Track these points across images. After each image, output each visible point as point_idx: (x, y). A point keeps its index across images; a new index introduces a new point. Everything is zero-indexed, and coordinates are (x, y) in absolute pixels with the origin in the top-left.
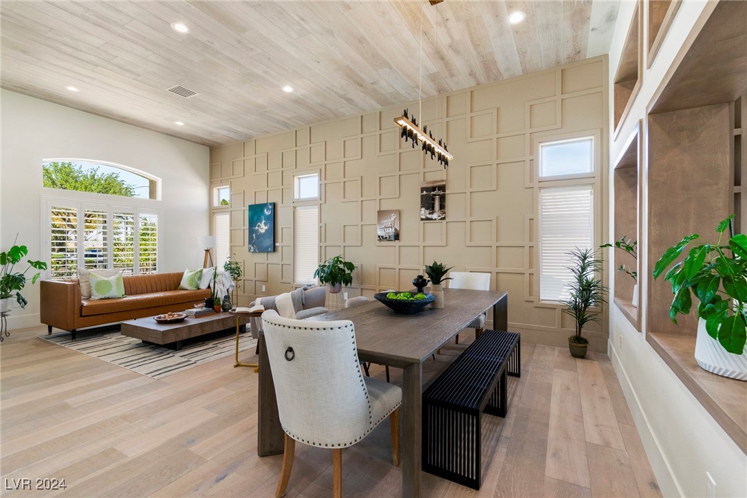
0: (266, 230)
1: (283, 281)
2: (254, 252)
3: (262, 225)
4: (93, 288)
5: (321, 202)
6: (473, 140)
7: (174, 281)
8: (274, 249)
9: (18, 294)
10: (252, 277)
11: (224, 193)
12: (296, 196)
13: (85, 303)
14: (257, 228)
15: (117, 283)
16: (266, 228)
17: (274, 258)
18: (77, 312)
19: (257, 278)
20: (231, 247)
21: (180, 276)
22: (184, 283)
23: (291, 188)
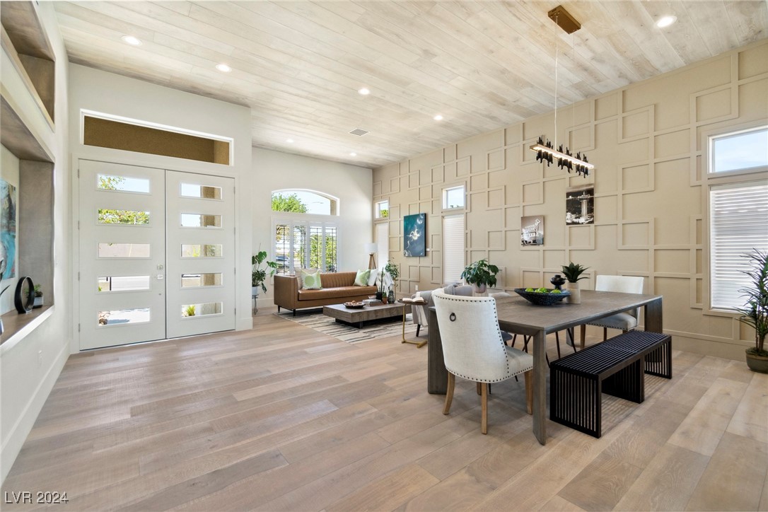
0: (419, 237)
1: (433, 282)
2: (409, 256)
3: (415, 233)
4: (304, 281)
5: (466, 211)
6: (624, 140)
7: (350, 279)
8: (426, 254)
9: (263, 284)
10: (407, 278)
11: (384, 206)
12: (444, 207)
13: (300, 292)
14: (411, 236)
15: (317, 278)
16: (419, 235)
17: (425, 262)
18: (296, 298)
19: (411, 279)
20: (390, 252)
21: (354, 275)
22: (357, 281)
23: (440, 200)
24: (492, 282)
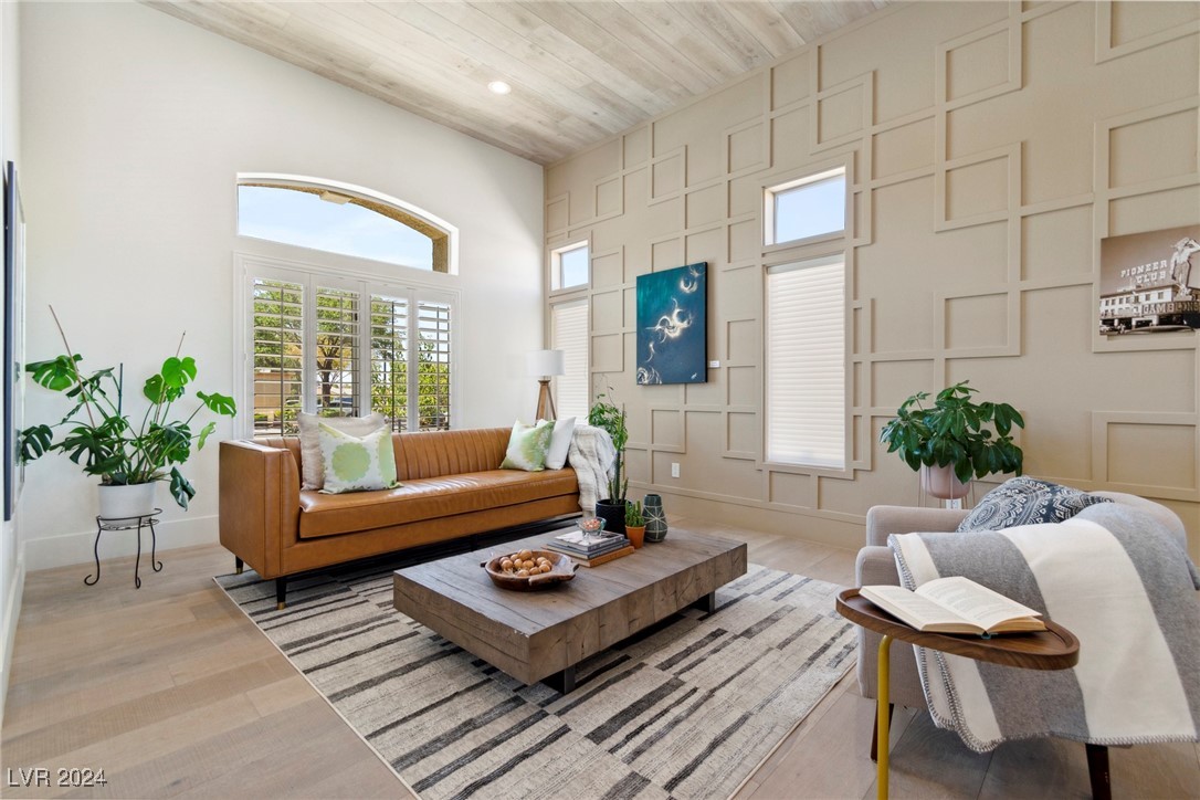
0: (685, 331)
1: (728, 454)
2: (653, 383)
3: (674, 320)
4: (328, 463)
5: (858, 242)
7: (491, 451)
8: (705, 376)
9: (174, 473)
10: (645, 443)
12: (769, 241)
13: (310, 503)
14: (658, 327)
15: (381, 450)
16: (685, 325)
17: (698, 396)
18: (289, 530)
19: (657, 445)
20: (592, 375)
21: (504, 437)
22: (514, 454)
23: (756, 219)
24: (1011, 463)
